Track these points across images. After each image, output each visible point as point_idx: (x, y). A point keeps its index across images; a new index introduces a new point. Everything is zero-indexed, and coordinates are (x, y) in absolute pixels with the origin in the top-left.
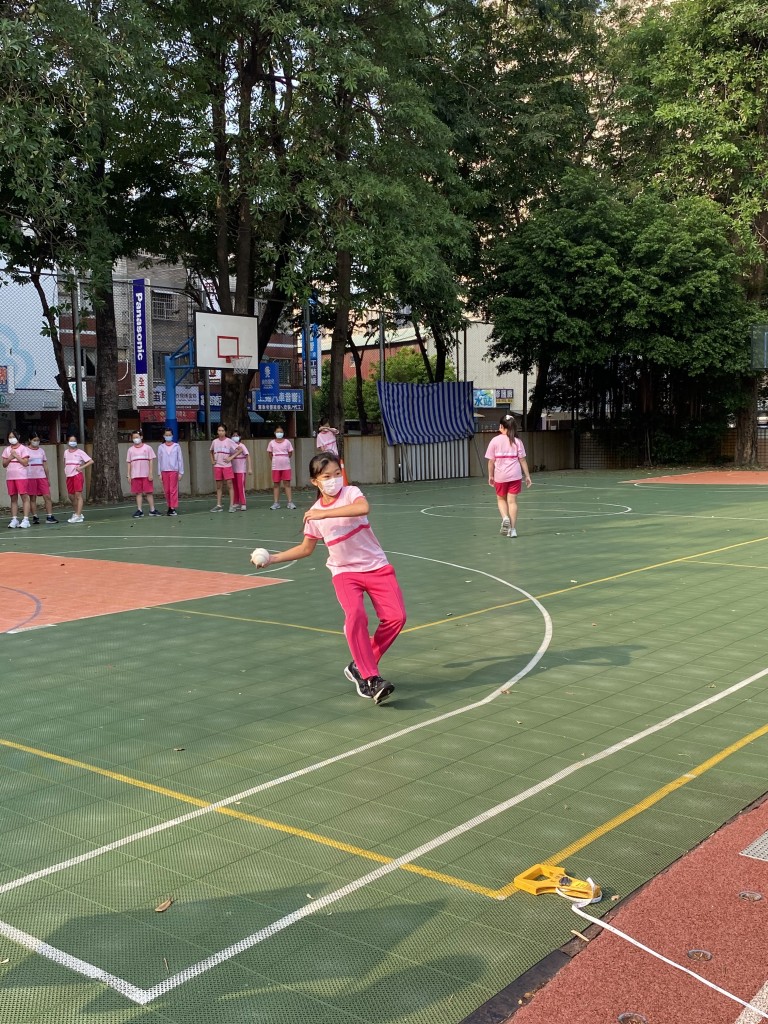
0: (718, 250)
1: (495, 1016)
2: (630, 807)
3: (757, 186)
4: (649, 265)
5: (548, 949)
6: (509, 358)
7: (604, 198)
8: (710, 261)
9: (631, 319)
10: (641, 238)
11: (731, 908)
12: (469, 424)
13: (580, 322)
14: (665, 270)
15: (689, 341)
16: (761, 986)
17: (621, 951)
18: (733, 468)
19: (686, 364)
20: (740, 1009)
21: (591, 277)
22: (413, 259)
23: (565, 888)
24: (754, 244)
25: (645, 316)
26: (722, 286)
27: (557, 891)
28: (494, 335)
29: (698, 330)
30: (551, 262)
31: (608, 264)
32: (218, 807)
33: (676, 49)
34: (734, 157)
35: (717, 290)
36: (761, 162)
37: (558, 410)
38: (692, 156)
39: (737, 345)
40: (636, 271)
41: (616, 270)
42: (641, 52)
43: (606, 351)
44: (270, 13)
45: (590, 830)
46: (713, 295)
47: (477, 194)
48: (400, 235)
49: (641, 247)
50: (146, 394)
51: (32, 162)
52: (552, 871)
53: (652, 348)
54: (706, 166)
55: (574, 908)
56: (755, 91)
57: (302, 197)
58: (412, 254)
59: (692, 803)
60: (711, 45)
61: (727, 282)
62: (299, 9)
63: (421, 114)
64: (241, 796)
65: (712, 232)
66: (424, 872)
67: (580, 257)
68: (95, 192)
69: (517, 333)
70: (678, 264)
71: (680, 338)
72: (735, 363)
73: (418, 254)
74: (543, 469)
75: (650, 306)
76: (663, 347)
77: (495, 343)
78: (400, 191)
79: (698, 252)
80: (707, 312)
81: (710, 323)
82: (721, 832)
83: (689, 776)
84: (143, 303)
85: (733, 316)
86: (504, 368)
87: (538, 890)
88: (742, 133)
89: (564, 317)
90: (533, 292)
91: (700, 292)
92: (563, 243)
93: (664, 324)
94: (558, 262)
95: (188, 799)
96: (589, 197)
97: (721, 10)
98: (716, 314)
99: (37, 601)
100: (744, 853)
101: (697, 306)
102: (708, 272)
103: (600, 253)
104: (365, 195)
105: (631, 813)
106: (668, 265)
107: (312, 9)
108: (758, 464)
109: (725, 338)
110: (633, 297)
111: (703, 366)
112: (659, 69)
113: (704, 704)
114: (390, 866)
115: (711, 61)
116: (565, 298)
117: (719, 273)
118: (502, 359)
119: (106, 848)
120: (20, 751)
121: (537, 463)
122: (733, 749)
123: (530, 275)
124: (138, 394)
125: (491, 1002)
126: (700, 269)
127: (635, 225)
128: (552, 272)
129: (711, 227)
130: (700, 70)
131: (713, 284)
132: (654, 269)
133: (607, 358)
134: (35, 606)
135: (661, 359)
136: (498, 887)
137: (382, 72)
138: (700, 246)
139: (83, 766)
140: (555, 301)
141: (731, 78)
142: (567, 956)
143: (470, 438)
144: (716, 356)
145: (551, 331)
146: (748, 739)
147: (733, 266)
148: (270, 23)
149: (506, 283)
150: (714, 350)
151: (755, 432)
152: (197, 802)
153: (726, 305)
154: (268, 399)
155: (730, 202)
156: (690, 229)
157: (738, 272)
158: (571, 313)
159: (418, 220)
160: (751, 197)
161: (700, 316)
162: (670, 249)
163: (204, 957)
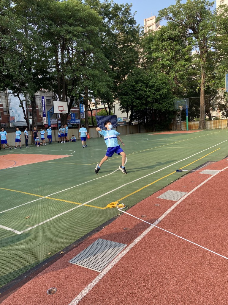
0: (166, 84)
1: (97, 230)
2: (136, 191)
3: (174, 70)
4: (152, 88)
5: (111, 217)
6: (124, 110)
7: (142, 74)
8: (165, 87)
9: (149, 100)
10: (150, 82)
11: (153, 208)
12: (116, 124)
13: (138, 101)
14: (155, 89)
15: (161, 104)
16: (155, 221)
17: (127, 217)
18: (172, 131)
19: (161, 109)
20: (149, 225)
21: (140, 91)
22: (101, 87)
23: (118, 206)
24: (174, 83)
25: (152, 99)
26: (168, 92)
27: (116, 207)
28: (120, 105)
29: (163, 102)
30: (132, 88)
31: (143, 88)
32: (46, 197)
33: (156, 42)
34: (169, 64)
35: (166, 93)
36: (175, 65)
37: (135, 120)
38: (160, 64)
39: (171, 104)
40: (150, 89)
41: (145, 89)
42: (149, 42)
43: (144, 107)
44: (66, 34)
45: (126, 195)
46: (166, 94)
47: (114, 73)
48: (98, 82)
49: (150, 84)
50: (46, 121)
51: (13, 67)
52: (115, 203)
53: (154, 106)
54: (163, 66)
55: (119, 210)
56: (173, 50)
57: (76, 74)
58: (100, 86)
59: (149, 189)
60: (163, 40)
61: (169, 91)
62: (73, 33)
63: (101, 56)
64: (51, 195)
65: (165, 80)
66: (88, 206)
67: (138, 87)
68: (29, 74)
69: (125, 103)
70: (158, 88)
71: (160, 103)
72: (171, 108)
73: (102, 86)
74: (132, 133)
75: (153, 97)
76: (156, 105)
77: (121, 106)
78: (97, 72)
79: (162, 85)
80: (165, 97)
81: (165, 100)
82: (154, 194)
83: (149, 185)
84: (44, 101)
85: (170, 98)
86: (123, 112)
87: (112, 207)
88: (171, 59)
89: (135, 100)
90: (128, 95)
91: (163, 93)
92: (134, 83)
93: (156, 101)
94: (133, 88)
95: (39, 196)
96: (139, 73)
97: (165, 32)
98: (167, 98)
99: (15, 162)
100: (158, 198)
101: (162, 96)
102: (164, 89)
103: (142, 86)
104: (90, 73)
105: (136, 192)
106: (156, 88)
107: (75, 33)
108: (177, 130)
109: (169, 103)
110: (149, 95)
111: (164, 109)
112: (152, 45)
113: (156, 172)
114: (81, 205)
115: (163, 44)
116: (135, 96)
117: (167, 89)
118: (122, 110)
119: (19, 206)
120: (4, 190)
121: (131, 132)
122: (160, 179)
123: (127, 91)
124: (44, 121)
125: (97, 228)
126: (163, 88)
127: (149, 79)
128: (132, 90)
129: (165, 79)
130: (161, 46)
131: (166, 92)
132: (153, 89)
133: (144, 109)
134: (15, 163)
135: (156, 108)
136: (104, 207)
137: (91, 46)
138: (163, 83)
139: (18, 191)
140: (133, 96)
141: (168, 47)
142: (116, 218)
143: (117, 127)
144: (167, 107)
145: (132, 103)
146: (163, 178)
147: (170, 87)
148: (66, 36)
149: (122, 93)
150: (167, 106)
151: (176, 123)
152: (41, 196)
153: (169, 96)
154: (73, 121)
155: (169, 74)
156: (161, 80)
157: (171, 89)
158: (136, 99)
159: (102, 79)
160: (173, 73)
161: (163, 99)
162: (156, 84)
163: (35, 224)
